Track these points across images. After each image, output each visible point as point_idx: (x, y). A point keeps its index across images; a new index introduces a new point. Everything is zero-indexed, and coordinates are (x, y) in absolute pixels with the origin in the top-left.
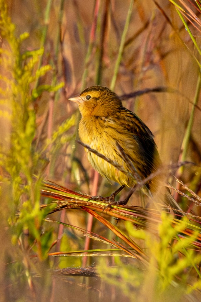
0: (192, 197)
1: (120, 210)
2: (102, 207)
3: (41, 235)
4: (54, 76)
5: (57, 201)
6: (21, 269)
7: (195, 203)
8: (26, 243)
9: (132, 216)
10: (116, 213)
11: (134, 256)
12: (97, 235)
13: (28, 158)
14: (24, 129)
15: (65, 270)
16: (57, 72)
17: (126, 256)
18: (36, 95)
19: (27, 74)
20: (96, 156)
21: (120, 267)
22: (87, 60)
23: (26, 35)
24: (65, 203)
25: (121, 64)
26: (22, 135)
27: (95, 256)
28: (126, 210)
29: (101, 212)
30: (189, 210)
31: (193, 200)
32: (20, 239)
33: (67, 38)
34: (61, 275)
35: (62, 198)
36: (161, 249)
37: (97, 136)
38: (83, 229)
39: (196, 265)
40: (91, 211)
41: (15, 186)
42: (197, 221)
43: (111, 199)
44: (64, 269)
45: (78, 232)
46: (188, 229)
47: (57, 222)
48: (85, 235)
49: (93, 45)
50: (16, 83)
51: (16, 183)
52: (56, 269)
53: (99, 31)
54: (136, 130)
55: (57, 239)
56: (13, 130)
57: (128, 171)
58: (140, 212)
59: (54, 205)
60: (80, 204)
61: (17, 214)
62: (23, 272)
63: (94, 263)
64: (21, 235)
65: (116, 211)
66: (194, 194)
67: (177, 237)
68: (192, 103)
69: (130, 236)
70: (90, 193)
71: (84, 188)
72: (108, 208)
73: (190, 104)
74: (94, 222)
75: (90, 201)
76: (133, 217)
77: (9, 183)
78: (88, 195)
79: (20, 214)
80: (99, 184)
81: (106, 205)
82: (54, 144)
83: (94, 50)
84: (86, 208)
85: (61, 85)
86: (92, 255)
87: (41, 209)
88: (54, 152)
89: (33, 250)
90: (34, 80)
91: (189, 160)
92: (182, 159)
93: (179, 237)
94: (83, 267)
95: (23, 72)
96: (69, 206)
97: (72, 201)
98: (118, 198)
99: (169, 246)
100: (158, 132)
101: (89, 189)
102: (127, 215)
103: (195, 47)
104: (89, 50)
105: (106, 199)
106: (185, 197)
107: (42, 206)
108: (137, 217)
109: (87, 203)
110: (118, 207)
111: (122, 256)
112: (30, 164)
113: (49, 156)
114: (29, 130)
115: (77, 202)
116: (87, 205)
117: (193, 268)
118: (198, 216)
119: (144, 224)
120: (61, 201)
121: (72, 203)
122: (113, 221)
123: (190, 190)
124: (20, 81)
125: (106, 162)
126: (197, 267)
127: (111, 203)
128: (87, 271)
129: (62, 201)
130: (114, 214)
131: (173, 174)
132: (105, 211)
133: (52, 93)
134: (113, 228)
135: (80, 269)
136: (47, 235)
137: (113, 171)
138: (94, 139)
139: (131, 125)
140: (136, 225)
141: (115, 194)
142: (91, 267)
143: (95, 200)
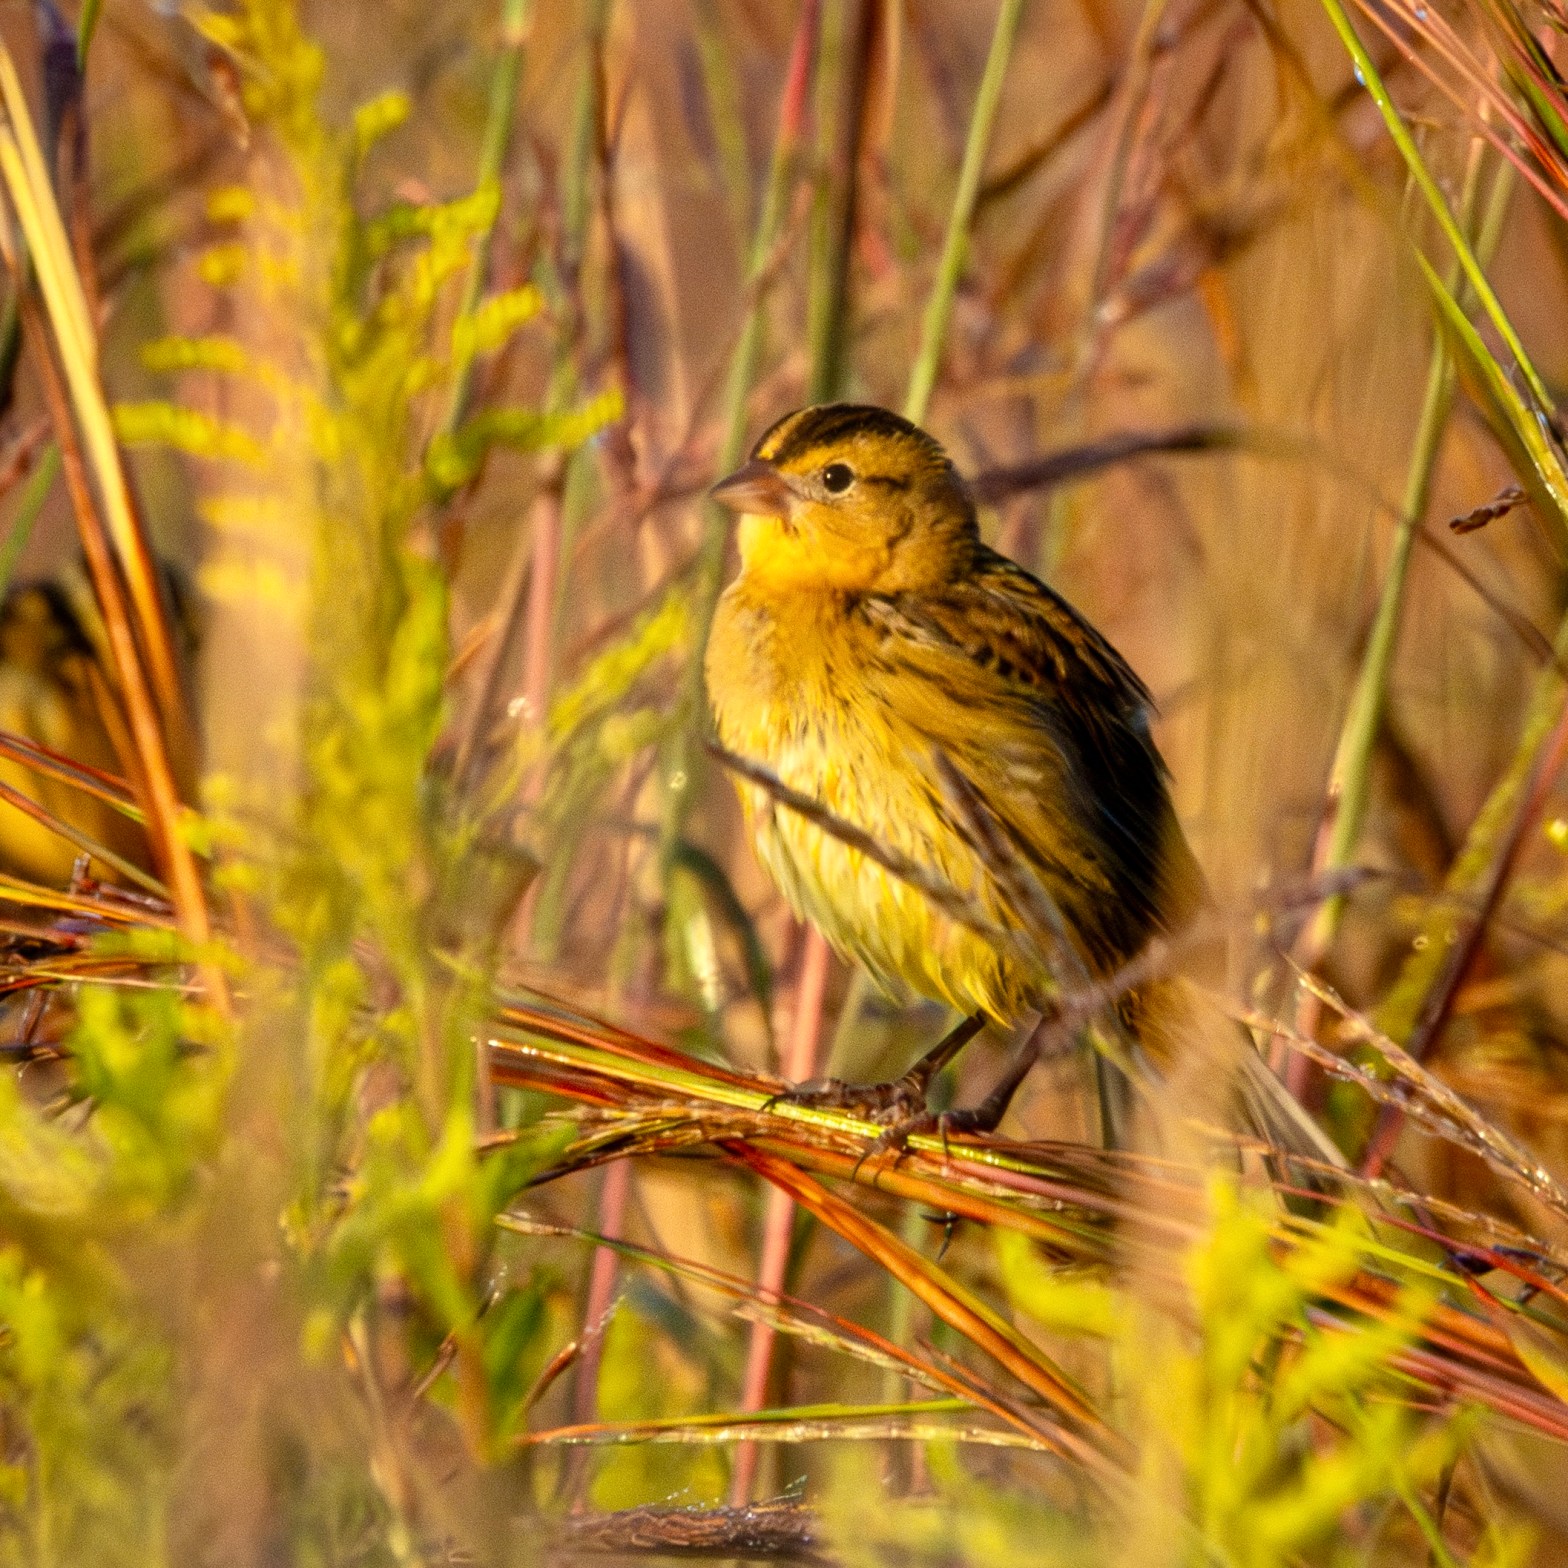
0: (1391, 1079)
1: (957, 1163)
2: (846, 1147)
3: (483, 1311)
4: (561, 353)
5: (580, 1112)
6: (360, 1514)
7: (1414, 1117)
8: (395, 1361)
9: (1031, 1197)
10: (934, 1180)
11: (1044, 1434)
12: (821, 1312)
13: (403, 849)
14: (381, 669)
15: (627, 1519)
16: (577, 328)
17: (997, 1439)
18: (448, 468)
19: (396, 344)
20: (814, 832)
21: (954, 1506)
22: (761, 259)
23: (388, 107)
24: (629, 1119)
25: (965, 285)
26: (368, 713)
27: (807, 1442)
28: (997, 1161)
29: (844, 1178)
30: (1375, 1162)
31: (1398, 1099)
32: (357, 1330)
33: (635, 130)
34: (600, 1551)
35: (611, 1095)
36: (1206, 1397)
37: (824, 716)
38: (738, 1275)
39: (1420, 1488)
40: (783, 1169)
41: (323, 1019)
42: (1421, 1230)
43: (906, 1097)
44: (624, 1514)
45: (707, 1297)
46: (1371, 1276)
47: (575, 1233)
48: (747, 1314)
49: (796, 168)
50: (335, 396)
51: (330, 995)
52: (572, 1518)
53: (830, 83)
54: (1048, 670)
55: (578, 1332)
56: (315, 685)
57: (1005, 921)
58: (1076, 1178)
59: (559, 1131)
60: (718, 1126)
61: (333, 1188)
62: (373, 1533)
63: (803, 1478)
64: (360, 1310)
65: (934, 1170)
66: (1409, 1067)
67: (1300, 1324)
68: (1394, 513)
69: (1020, 1318)
70: (775, 1061)
71: (744, 1028)
72: (887, 1149)
73: (1381, 520)
74: (802, 1235)
75: (778, 1105)
76: (1035, 1205)
77: (289, 998)
78: (763, 1076)
79: (355, 1187)
80: (830, 1008)
81: (872, 1130)
82: (563, 760)
83: (804, 195)
84: (753, 1149)
85: (604, 407)
86: (792, 1434)
87: (482, 1155)
88: (560, 810)
89: (435, 1399)
90: (437, 381)
91: (1375, 855)
92: (1333, 853)
93: (1315, 1325)
94: (738, 1502)
95: (374, 331)
96: (651, 1142)
97: (668, 1108)
98: (949, 1092)
99: (1251, 1379)
100: (1186, 692)
101: (770, 1032)
102: (1001, 1191)
103: (1411, 181)
104: (771, 203)
105: (875, 1099)
106: (1354, 1084)
107: (485, 1141)
108: (1059, 1205)
109: (758, 1119)
110: (947, 1143)
111: (972, 1439)
112: (419, 886)
113: (528, 835)
114: (411, 679)
115: (696, 1114)
116: (760, 1136)
117: (1401, 1509)
118: (1429, 1199)
119: (1105, 1247)
120: (598, 1107)
121: (670, 1119)
122: (916, 1228)
123: (1382, 1042)
124: (355, 388)
125: (874, 869)
126: (1424, 1505)
127: (905, 1122)
128: (757, 1524)
129: (610, 1108)
130: (920, 1185)
131: (1279, 947)
132: (867, 1172)
133: (547, 461)
134: (915, 1269)
135: (714, 1514)
136: (518, 1310)
137: (912, 923)
138: (805, 730)
139: (1020, 632)
140: (1055, 1255)
141: (924, 1071)
142: (784, 1501)
143: (810, 1101)
